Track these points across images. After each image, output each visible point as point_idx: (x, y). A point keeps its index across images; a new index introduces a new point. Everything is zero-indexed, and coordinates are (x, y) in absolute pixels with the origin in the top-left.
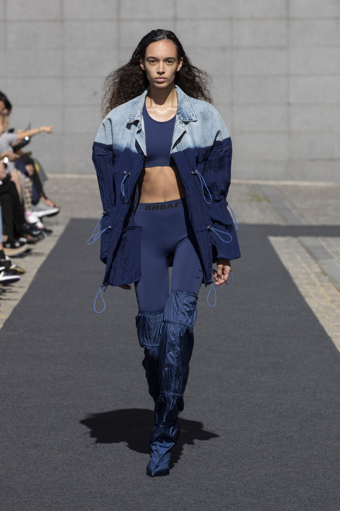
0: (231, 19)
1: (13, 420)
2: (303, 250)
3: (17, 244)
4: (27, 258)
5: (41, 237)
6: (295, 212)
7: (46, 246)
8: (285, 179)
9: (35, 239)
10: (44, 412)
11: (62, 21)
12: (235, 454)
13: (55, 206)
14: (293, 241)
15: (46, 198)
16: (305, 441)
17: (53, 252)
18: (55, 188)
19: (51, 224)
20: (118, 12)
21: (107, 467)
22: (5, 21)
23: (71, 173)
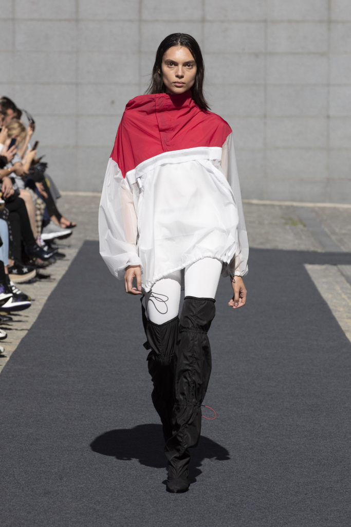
0: (265, 21)
1: (21, 464)
2: (343, 279)
3: (25, 270)
4: (36, 285)
5: (52, 260)
6: (333, 237)
8: (323, 201)
9: (46, 263)
10: (56, 456)
11: (77, 21)
12: (268, 505)
14: (333, 269)
16: (347, 493)
17: (65, 277)
18: (67, 206)
19: (64, 247)
20: (140, 11)
21: (126, 518)
22: (13, 20)
23: (85, 191)
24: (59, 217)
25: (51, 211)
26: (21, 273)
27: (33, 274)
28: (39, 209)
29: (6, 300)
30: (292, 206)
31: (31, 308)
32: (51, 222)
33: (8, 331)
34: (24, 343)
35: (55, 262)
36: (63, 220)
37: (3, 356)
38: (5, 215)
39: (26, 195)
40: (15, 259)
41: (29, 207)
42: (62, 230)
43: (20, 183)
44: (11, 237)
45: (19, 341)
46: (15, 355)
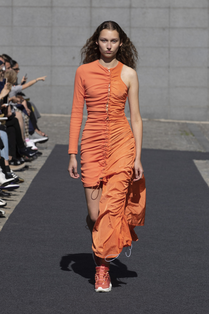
0: (169, 8)
1: (15, 284)
3: (19, 163)
4: (25, 172)
5: (35, 157)
7: (38, 164)
8: (205, 120)
9: (31, 158)
10: (37, 279)
11: (52, 7)
12: (169, 311)
13: (44, 136)
15: (39, 130)
17: (43, 167)
18: (45, 123)
19: (42, 149)
20: (91, 1)
22: (12, 7)
23: (56, 113)
25: (34, 127)
26: (16, 164)
27: (23, 165)
30: (186, 123)
32: (35, 133)
33: (8, 202)
34: (17, 208)
35: (37, 158)
37: (4, 217)
39: (19, 115)
40: (13, 156)
41: (21, 123)
42: (42, 137)
45: (14, 207)
46: (12, 216)
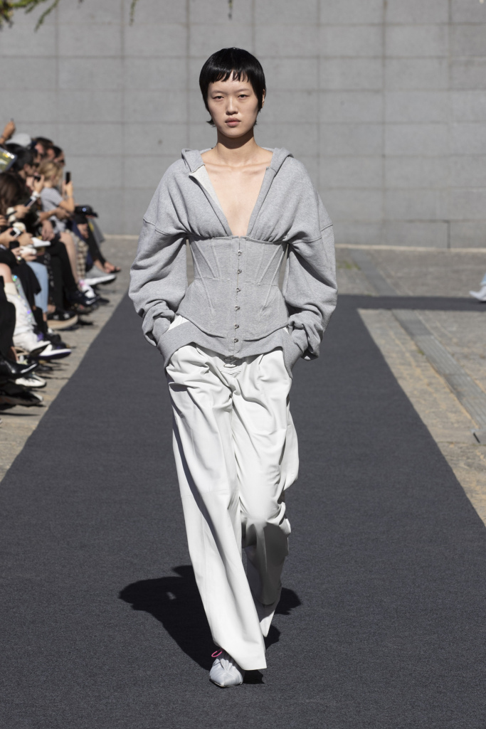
0: (318, 57)
1: (58, 517)
2: (397, 324)
3: (67, 316)
4: (79, 332)
5: (95, 306)
6: (389, 281)
8: (379, 244)
9: (89, 309)
10: (94, 508)
11: (123, 58)
12: (311, 558)
14: (387, 314)
16: (393, 544)
17: (108, 324)
18: (113, 250)
19: (107, 292)
20: (188, 48)
21: (164, 571)
22: (57, 57)
24: (103, 261)
25: (94, 255)
26: (62, 319)
27: (75, 320)
28: (82, 252)
29: (44, 348)
31: (71, 356)
32: (95, 267)
33: (48, 380)
34: (64, 392)
35: (97, 308)
36: (107, 265)
37: (41, 406)
38: (47, 259)
39: (68, 238)
40: (56, 305)
41: (70, 251)
43: (60, 226)
44: (52, 284)
46: (54, 405)
